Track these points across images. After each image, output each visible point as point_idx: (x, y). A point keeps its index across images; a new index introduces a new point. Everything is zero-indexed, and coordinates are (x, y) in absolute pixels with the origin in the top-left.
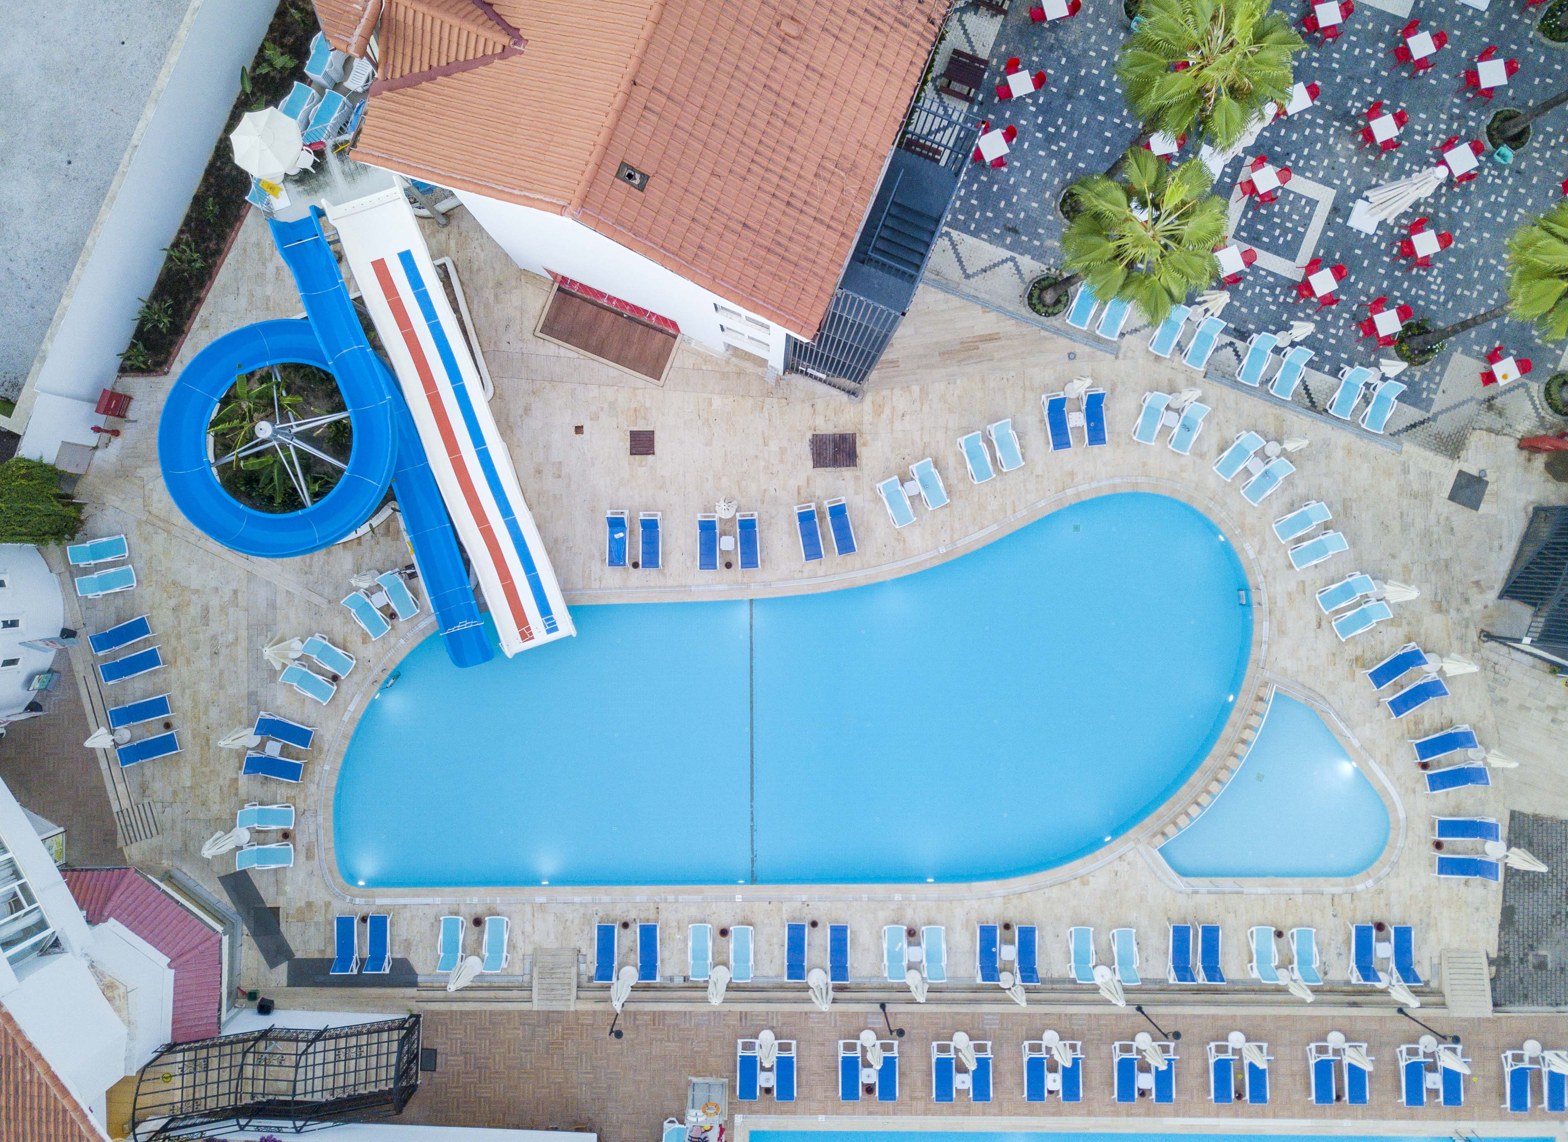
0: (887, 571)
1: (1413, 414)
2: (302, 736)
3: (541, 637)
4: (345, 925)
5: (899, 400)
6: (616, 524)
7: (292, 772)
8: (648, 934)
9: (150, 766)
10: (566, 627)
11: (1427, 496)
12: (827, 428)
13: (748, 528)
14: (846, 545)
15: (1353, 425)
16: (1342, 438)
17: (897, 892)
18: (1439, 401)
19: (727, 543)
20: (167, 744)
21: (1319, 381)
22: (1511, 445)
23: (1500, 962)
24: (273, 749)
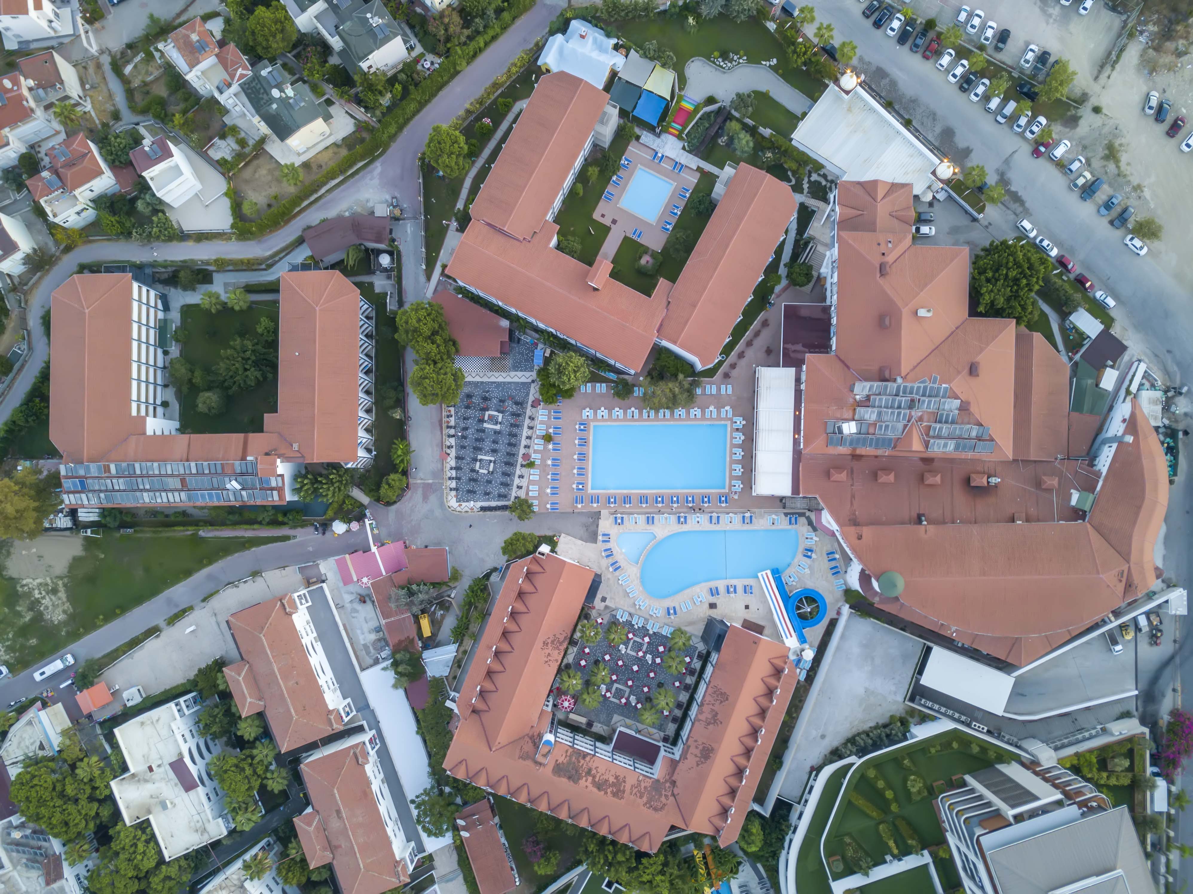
0: (703, 584)
1: (614, 613)
2: (805, 556)
3: (764, 573)
4: (796, 523)
5: (702, 615)
6: (751, 593)
7: (806, 550)
8: (744, 522)
9: (831, 550)
10: (759, 575)
11: (611, 598)
12: (714, 610)
13: (728, 592)
14: (711, 589)
15: (624, 611)
16: (625, 608)
17: (701, 529)
18: (609, 615)
19: (732, 590)
20: (828, 554)
21: (630, 619)
22: (597, 608)
23: (599, 518)
24: (809, 553)
